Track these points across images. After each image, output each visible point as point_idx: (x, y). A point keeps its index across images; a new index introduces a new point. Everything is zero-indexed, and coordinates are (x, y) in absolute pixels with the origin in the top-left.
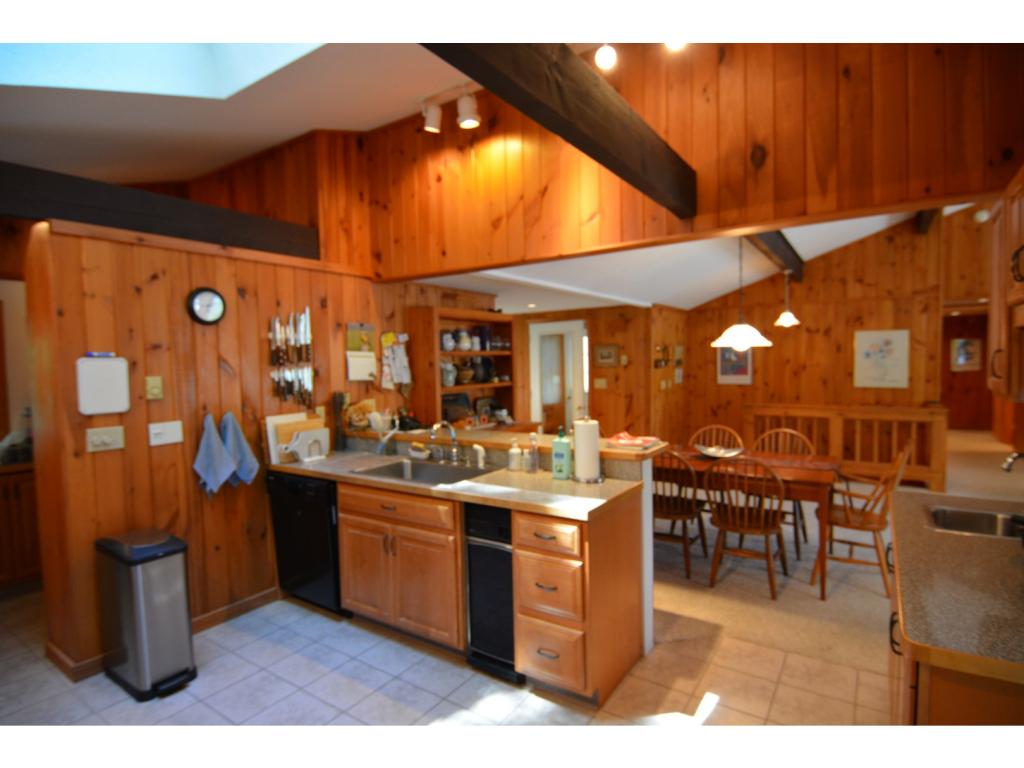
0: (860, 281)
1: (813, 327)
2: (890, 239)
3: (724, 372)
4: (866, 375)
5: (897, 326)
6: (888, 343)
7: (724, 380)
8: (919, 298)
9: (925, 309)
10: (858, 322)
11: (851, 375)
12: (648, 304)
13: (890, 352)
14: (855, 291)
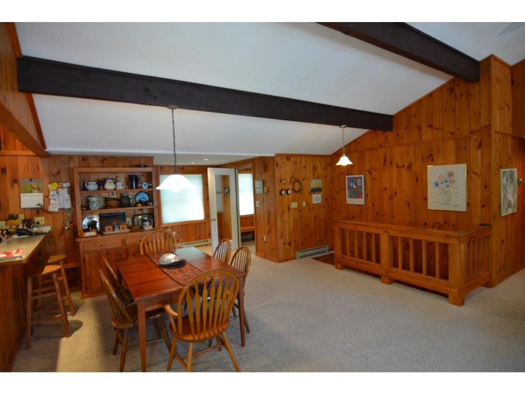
0: (430, 126)
1: (400, 164)
2: (451, 90)
3: (350, 197)
4: (436, 201)
5: (458, 161)
6: (451, 175)
7: (350, 201)
8: (474, 137)
9: (480, 145)
10: (431, 158)
11: (426, 199)
12: (273, 155)
13: (453, 181)
14: (427, 134)
